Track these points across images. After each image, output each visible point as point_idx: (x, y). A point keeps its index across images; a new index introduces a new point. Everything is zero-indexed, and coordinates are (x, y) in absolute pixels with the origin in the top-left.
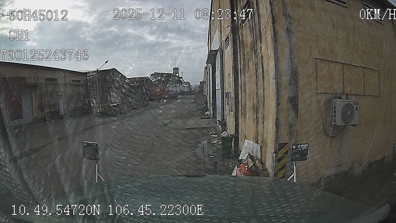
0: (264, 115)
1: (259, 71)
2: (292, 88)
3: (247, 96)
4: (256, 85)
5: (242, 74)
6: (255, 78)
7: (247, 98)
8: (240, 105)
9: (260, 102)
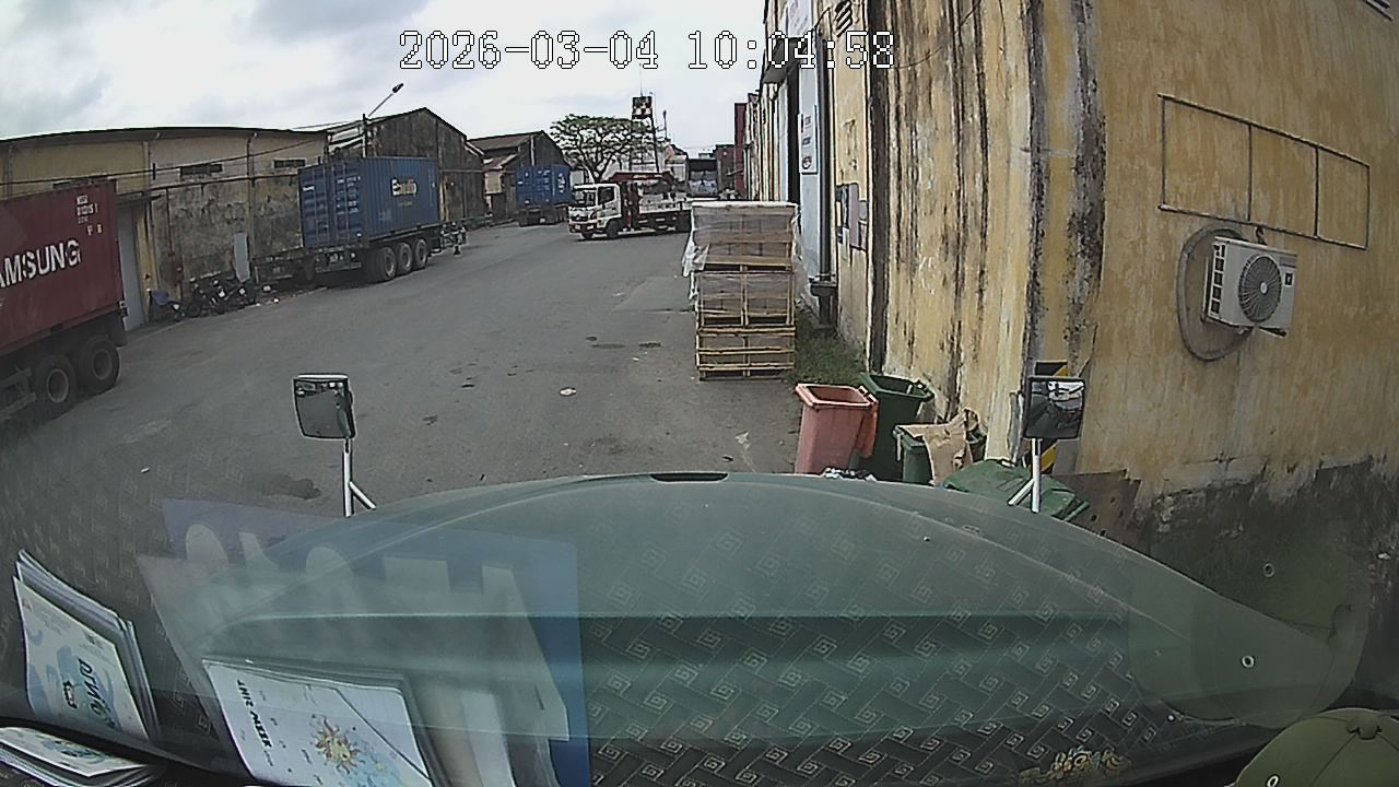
0: (984, 265)
1: (970, 120)
2: (1085, 185)
3: (922, 199)
4: (955, 166)
5: (903, 124)
6: (954, 142)
7: (922, 207)
8: (893, 230)
9: (968, 223)
